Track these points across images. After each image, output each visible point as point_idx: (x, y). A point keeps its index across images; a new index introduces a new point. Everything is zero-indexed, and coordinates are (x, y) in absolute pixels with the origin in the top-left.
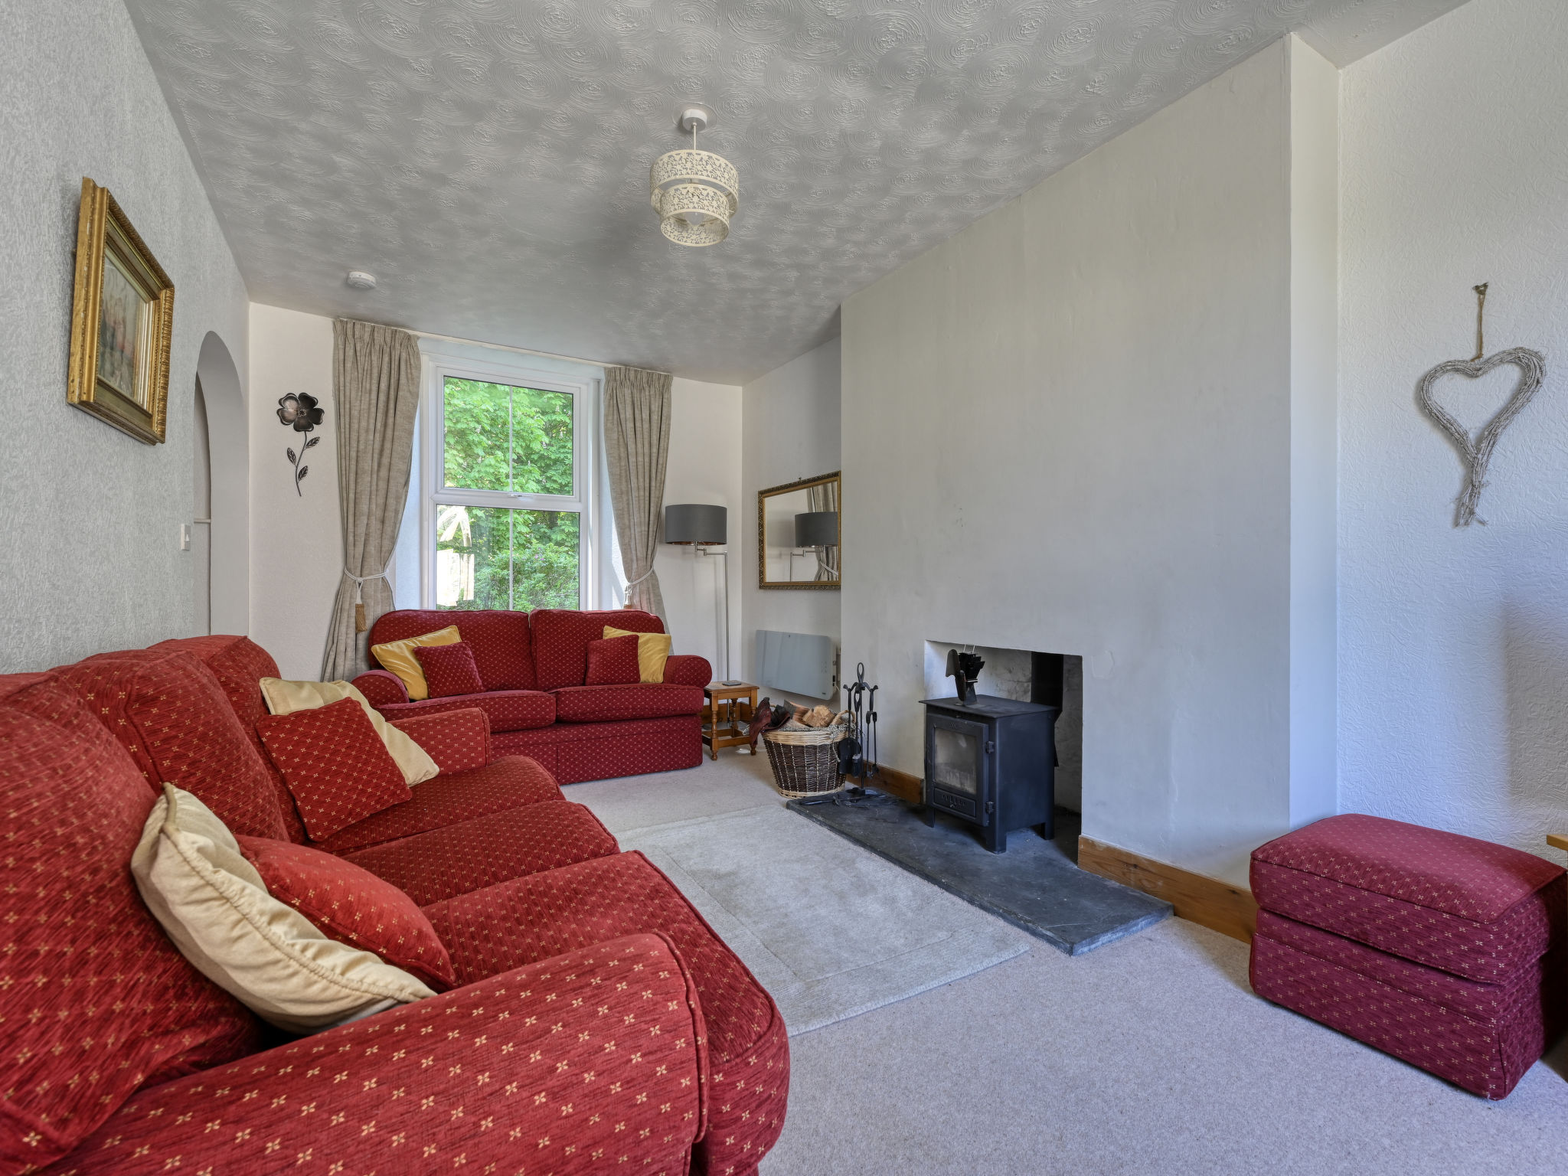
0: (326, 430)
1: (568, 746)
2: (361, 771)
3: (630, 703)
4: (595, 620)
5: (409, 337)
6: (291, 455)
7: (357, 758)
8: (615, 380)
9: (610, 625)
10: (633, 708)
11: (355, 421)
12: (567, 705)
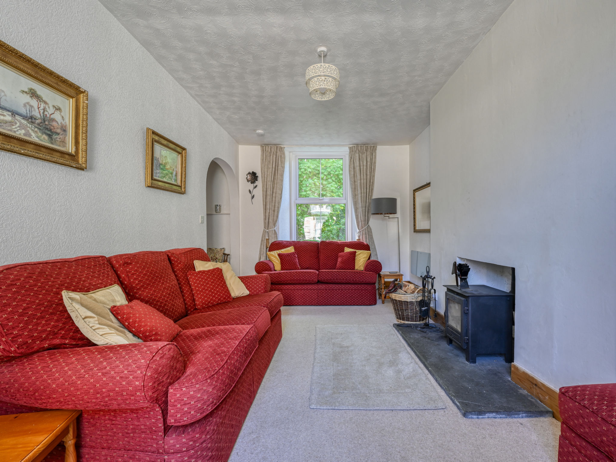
0: (259, 183)
1: (322, 292)
2: (215, 290)
3: (345, 277)
4: (342, 245)
5: (281, 148)
6: (250, 191)
7: (214, 286)
8: (353, 151)
9: (347, 247)
10: (346, 279)
11: (266, 179)
12: (321, 276)
